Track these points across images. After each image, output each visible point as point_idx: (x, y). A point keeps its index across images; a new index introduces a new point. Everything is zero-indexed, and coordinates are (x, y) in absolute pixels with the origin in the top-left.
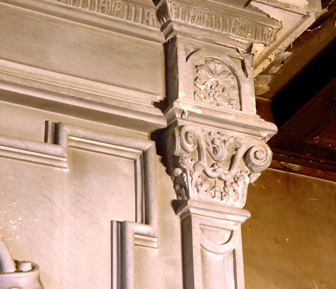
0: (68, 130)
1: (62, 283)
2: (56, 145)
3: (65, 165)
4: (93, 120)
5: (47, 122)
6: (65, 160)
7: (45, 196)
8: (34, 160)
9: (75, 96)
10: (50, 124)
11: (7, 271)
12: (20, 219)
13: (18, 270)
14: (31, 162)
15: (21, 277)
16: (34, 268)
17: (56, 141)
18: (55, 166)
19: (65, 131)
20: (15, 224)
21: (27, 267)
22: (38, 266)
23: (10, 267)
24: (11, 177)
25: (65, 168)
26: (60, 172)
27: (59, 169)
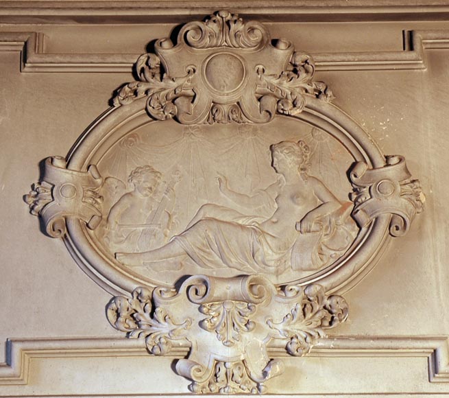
0: (420, 36)
1: (430, 168)
2: (412, 52)
3: (423, 66)
4: (445, 20)
5: (403, 31)
6: (421, 62)
7: (408, 96)
8: (394, 67)
9: (422, 4)
10: (406, 33)
11: (378, 167)
12: (388, 120)
13: (387, 165)
14: (393, 69)
15: (389, 170)
16: (401, 160)
17: (411, 48)
18: (414, 69)
19: (418, 37)
20: (384, 125)
21: (394, 160)
22: (404, 158)
23: (380, 162)
24: (377, 86)
25: (424, 69)
26: (419, 73)
27: (419, 70)
